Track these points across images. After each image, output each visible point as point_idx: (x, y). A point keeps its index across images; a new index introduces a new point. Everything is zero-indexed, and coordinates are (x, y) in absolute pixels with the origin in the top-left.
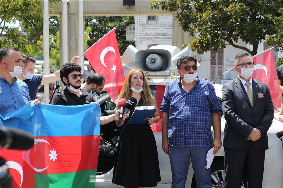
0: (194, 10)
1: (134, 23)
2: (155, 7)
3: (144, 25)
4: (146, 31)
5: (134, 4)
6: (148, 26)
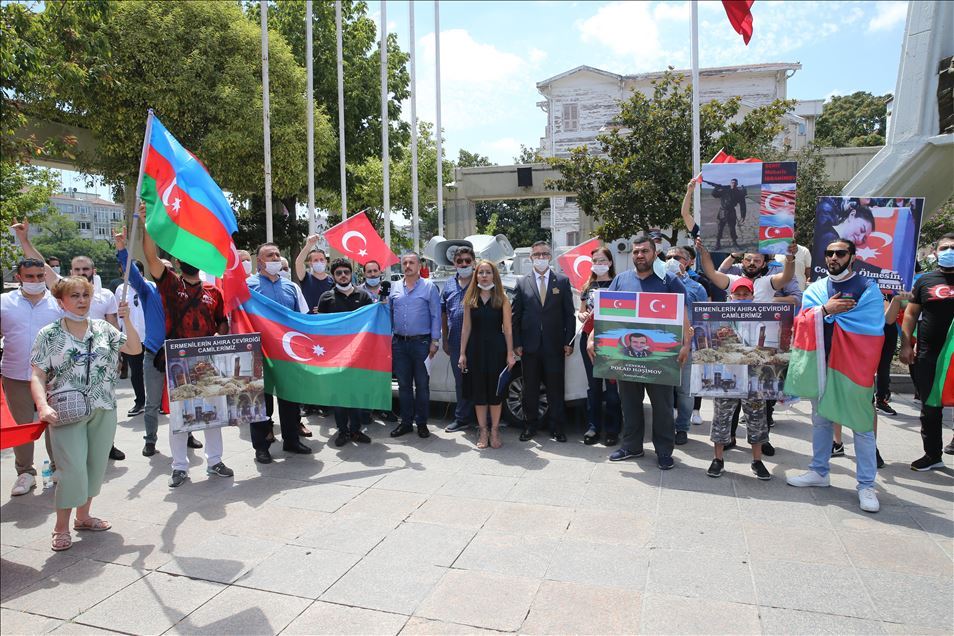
0: (597, 191)
1: (549, 206)
2: (549, 186)
3: (561, 209)
4: (564, 215)
5: (531, 184)
6: (566, 210)
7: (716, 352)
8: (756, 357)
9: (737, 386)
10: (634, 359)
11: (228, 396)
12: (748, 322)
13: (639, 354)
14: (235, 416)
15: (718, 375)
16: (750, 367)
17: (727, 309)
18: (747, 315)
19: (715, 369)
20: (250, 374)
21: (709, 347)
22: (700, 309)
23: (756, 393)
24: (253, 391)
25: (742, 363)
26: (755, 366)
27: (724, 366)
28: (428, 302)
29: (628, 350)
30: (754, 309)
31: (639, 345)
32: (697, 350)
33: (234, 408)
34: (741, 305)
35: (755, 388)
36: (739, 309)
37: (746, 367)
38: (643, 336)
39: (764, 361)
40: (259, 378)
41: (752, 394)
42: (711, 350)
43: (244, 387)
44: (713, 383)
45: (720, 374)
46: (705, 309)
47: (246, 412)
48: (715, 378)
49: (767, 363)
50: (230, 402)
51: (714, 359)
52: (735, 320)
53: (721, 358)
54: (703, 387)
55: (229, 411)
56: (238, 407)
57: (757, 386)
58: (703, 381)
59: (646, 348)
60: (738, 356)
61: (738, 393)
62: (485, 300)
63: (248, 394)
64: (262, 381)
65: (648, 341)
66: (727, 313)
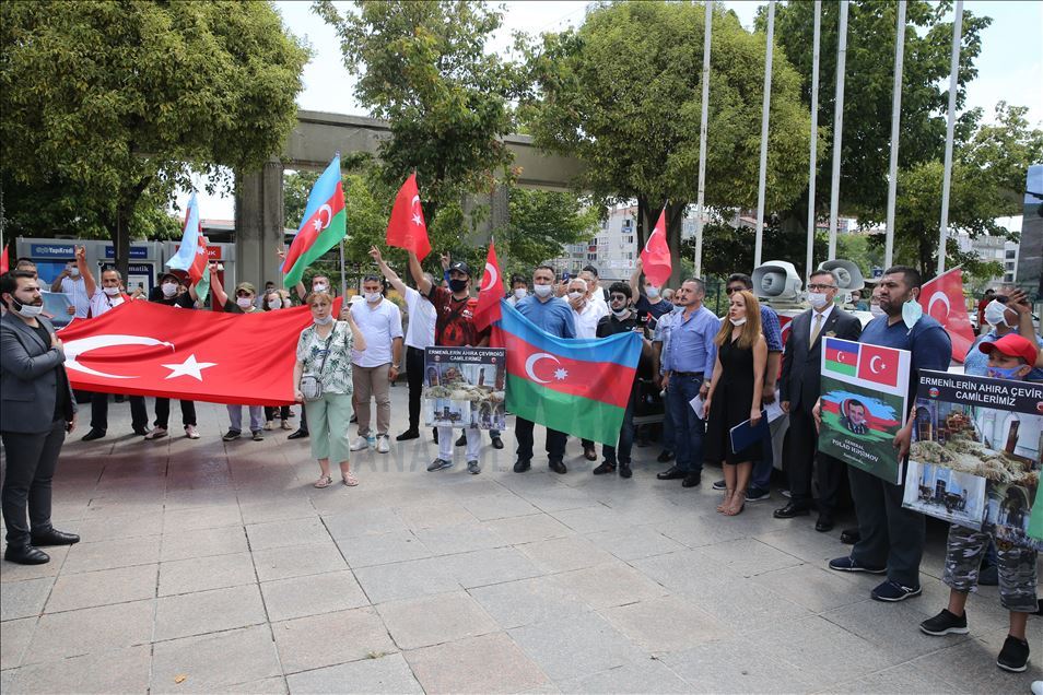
7: (943, 449)
8: (1000, 468)
9: (967, 508)
10: (853, 435)
11: (472, 402)
12: (993, 411)
13: (857, 429)
14: (476, 421)
15: (941, 484)
16: (989, 483)
17: (965, 385)
18: (993, 398)
19: (937, 474)
20: (493, 385)
21: (934, 439)
22: (928, 380)
23: (994, 525)
24: (494, 401)
25: (978, 473)
26: (997, 483)
27: (951, 472)
28: (702, 337)
29: (846, 421)
30: (1005, 390)
31: (857, 416)
32: (917, 440)
33: (476, 413)
34: (985, 382)
35: (994, 519)
36: (982, 387)
37: (982, 481)
38: (860, 404)
39: (1012, 478)
40: (500, 389)
41: (987, 526)
42: (936, 444)
43: (486, 396)
44: (933, 495)
45: (944, 483)
46: (934, 382)
47: (486, 419)
48: (938, 487)
49: (1016, 482)
50: (473, 407)
51: (938, 458)
52: (974, 404)
53: (949, 459)
54: (920, 497)
55: (472, 416)
56: (480, 413)
57: (998, 516)
58: (921, 488)
59: (864, 421)
60: (973, 462)
61: (966, 519)
62: (734, 338)
63: (490, 403)
64: (503, 393)
65: (866, 413)
66: (963, 390)
